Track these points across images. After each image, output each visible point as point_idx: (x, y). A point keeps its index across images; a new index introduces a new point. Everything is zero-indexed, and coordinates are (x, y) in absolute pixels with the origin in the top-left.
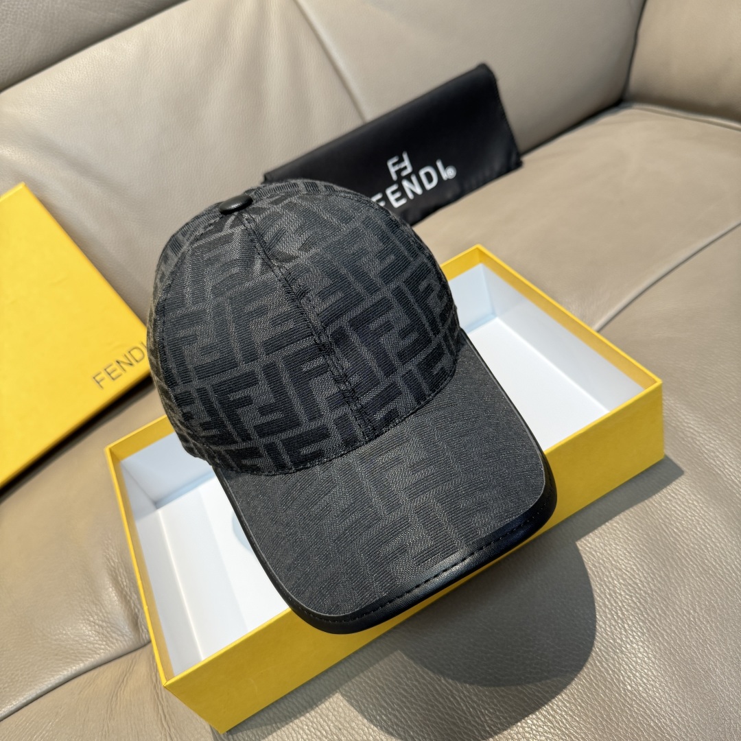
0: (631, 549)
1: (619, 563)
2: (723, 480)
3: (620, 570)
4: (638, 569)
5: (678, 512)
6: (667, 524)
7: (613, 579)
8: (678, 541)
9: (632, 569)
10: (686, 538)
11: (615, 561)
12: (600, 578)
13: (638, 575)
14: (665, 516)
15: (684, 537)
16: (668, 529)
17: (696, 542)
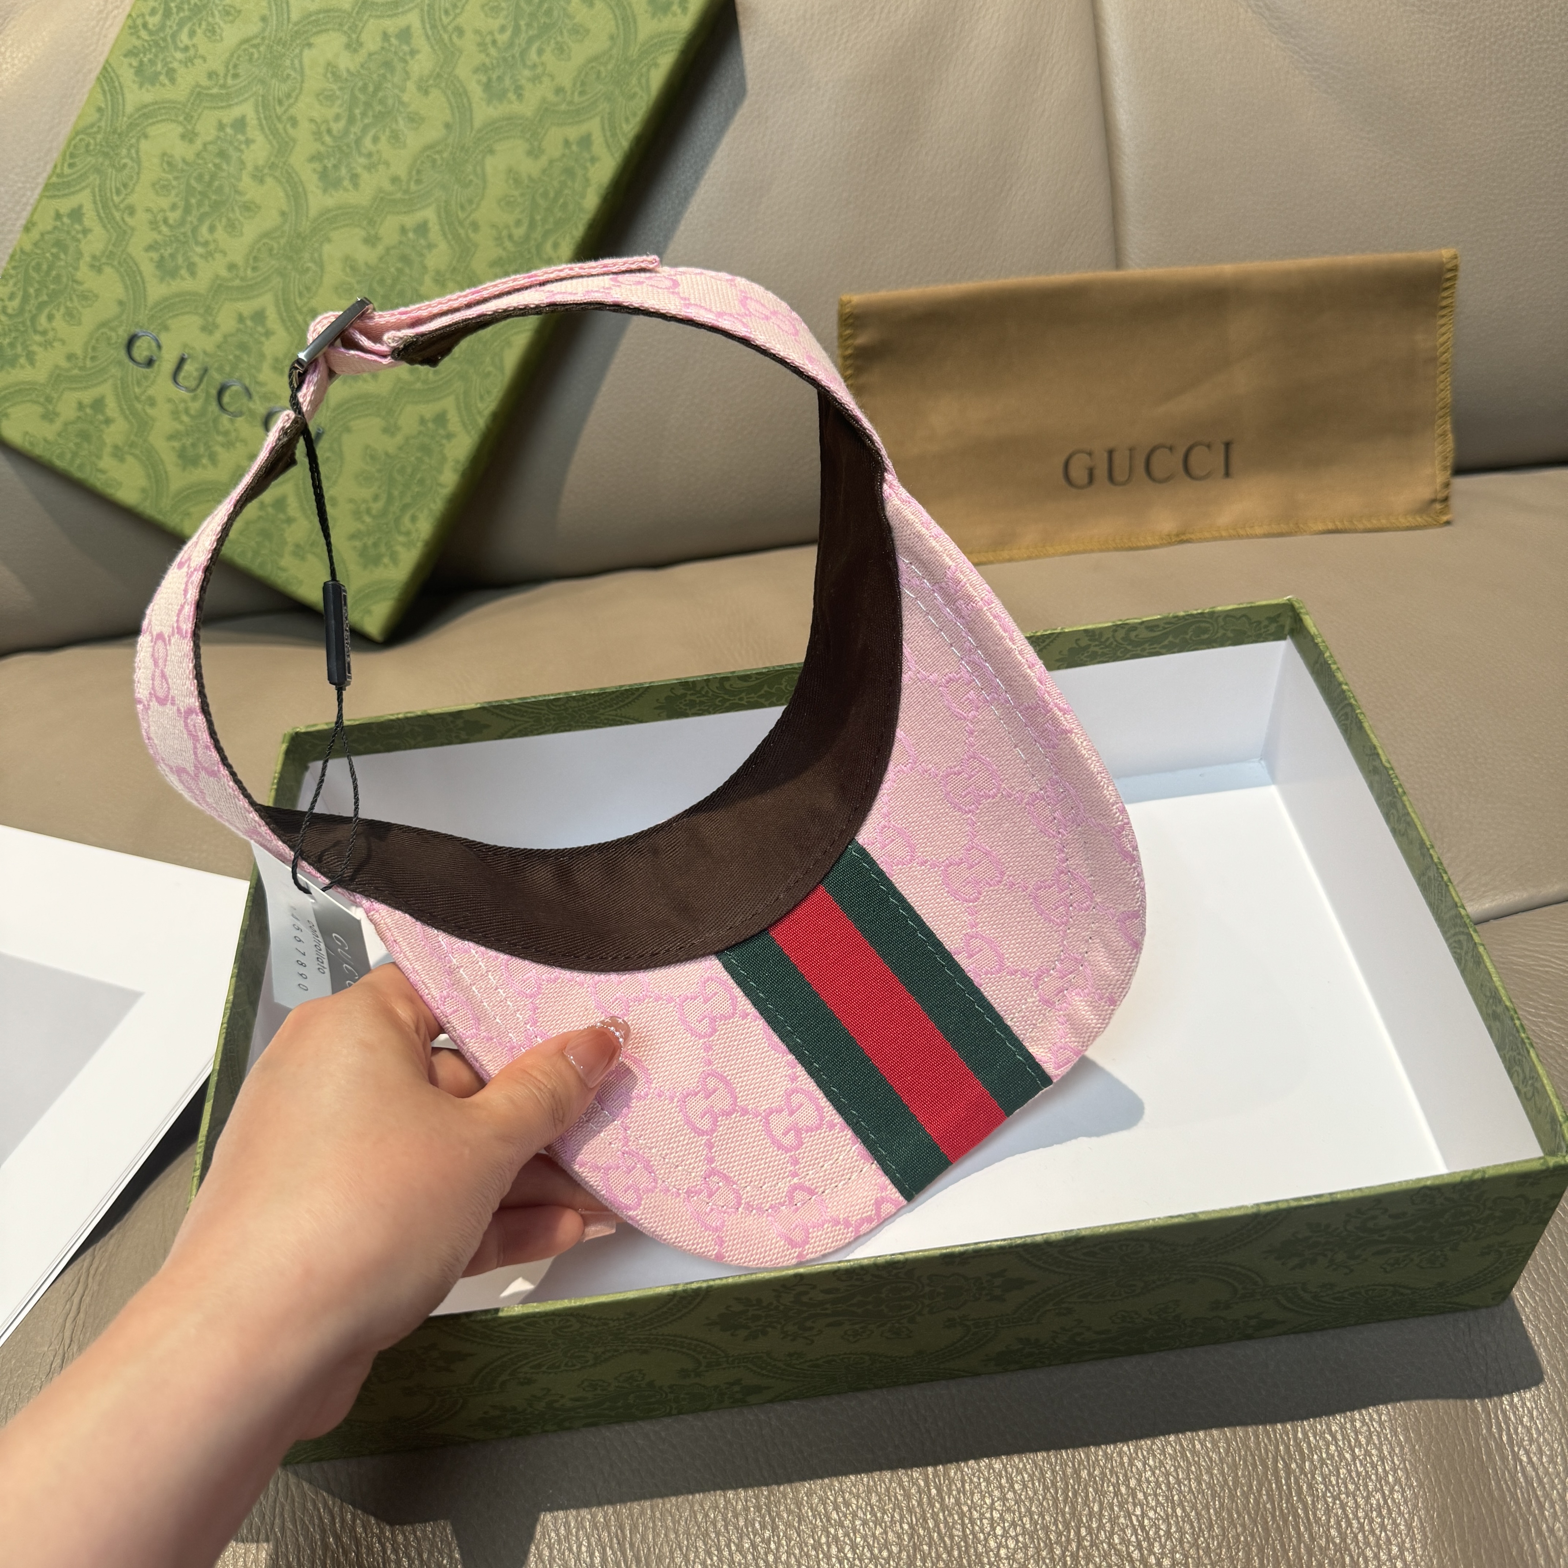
0: (1179, 1482)
1: (1134, 1496)
2: (1478, 1432)
3: (1129, 1515)
4: (1168, 1534)
5: (1333, 1448)
6: (1293, 1466)
7: (1101, 1527)
8: (1296, 1516)
9: (1158, 1529)
10: (1318, 1520)
11: (1128, 1486)
12: (1073, 1508)
13: (1163, 1546)
14: (1298, 1445)
15: (1315, 1514)
16: (1288, 1478)
17: (1338, 1541)
